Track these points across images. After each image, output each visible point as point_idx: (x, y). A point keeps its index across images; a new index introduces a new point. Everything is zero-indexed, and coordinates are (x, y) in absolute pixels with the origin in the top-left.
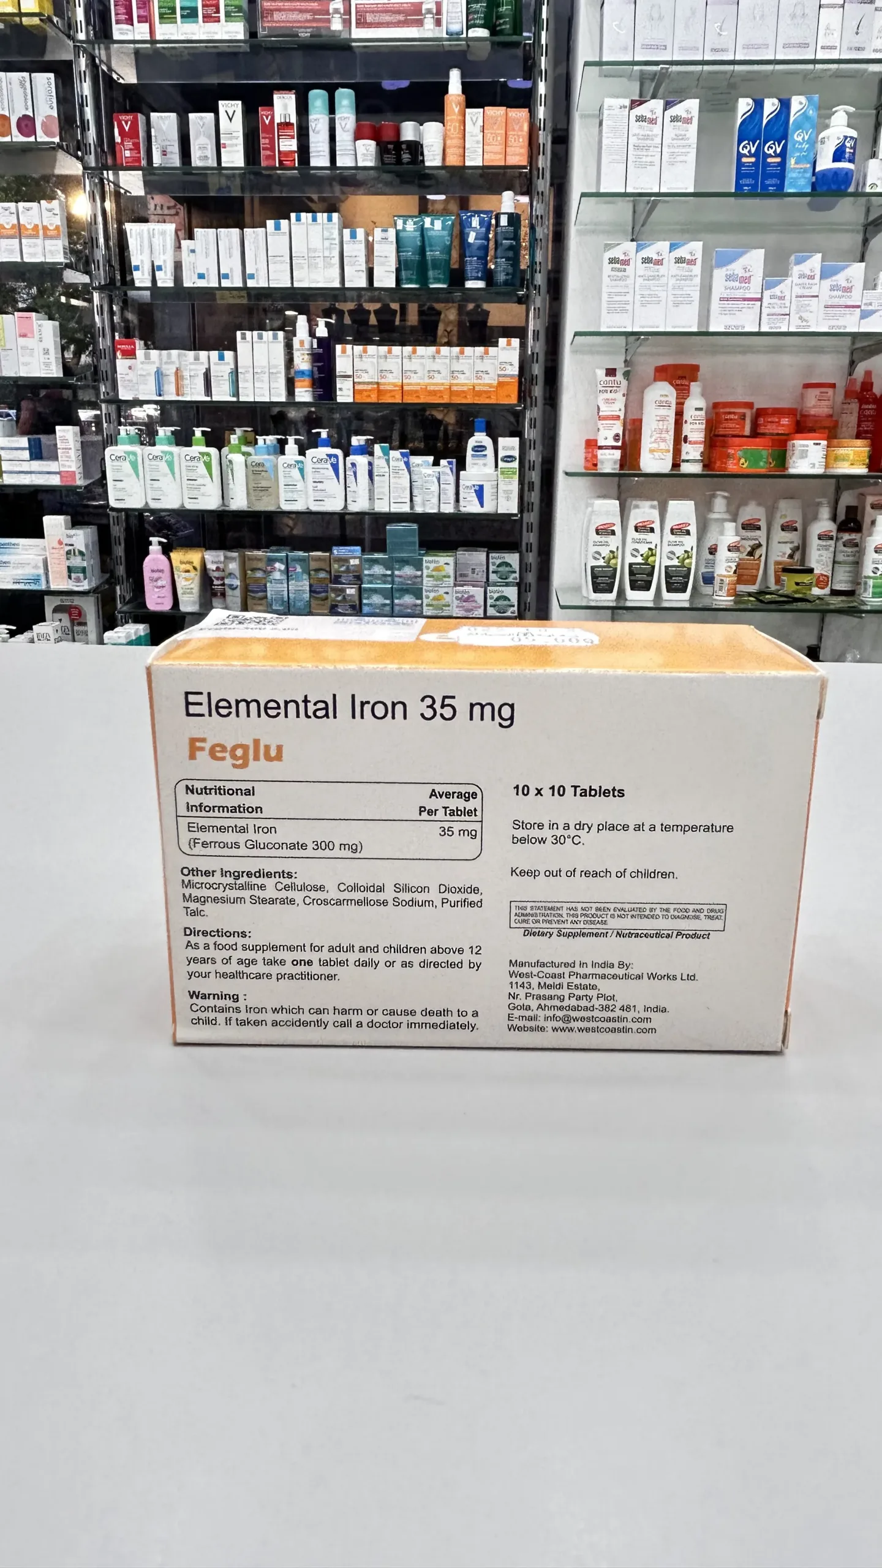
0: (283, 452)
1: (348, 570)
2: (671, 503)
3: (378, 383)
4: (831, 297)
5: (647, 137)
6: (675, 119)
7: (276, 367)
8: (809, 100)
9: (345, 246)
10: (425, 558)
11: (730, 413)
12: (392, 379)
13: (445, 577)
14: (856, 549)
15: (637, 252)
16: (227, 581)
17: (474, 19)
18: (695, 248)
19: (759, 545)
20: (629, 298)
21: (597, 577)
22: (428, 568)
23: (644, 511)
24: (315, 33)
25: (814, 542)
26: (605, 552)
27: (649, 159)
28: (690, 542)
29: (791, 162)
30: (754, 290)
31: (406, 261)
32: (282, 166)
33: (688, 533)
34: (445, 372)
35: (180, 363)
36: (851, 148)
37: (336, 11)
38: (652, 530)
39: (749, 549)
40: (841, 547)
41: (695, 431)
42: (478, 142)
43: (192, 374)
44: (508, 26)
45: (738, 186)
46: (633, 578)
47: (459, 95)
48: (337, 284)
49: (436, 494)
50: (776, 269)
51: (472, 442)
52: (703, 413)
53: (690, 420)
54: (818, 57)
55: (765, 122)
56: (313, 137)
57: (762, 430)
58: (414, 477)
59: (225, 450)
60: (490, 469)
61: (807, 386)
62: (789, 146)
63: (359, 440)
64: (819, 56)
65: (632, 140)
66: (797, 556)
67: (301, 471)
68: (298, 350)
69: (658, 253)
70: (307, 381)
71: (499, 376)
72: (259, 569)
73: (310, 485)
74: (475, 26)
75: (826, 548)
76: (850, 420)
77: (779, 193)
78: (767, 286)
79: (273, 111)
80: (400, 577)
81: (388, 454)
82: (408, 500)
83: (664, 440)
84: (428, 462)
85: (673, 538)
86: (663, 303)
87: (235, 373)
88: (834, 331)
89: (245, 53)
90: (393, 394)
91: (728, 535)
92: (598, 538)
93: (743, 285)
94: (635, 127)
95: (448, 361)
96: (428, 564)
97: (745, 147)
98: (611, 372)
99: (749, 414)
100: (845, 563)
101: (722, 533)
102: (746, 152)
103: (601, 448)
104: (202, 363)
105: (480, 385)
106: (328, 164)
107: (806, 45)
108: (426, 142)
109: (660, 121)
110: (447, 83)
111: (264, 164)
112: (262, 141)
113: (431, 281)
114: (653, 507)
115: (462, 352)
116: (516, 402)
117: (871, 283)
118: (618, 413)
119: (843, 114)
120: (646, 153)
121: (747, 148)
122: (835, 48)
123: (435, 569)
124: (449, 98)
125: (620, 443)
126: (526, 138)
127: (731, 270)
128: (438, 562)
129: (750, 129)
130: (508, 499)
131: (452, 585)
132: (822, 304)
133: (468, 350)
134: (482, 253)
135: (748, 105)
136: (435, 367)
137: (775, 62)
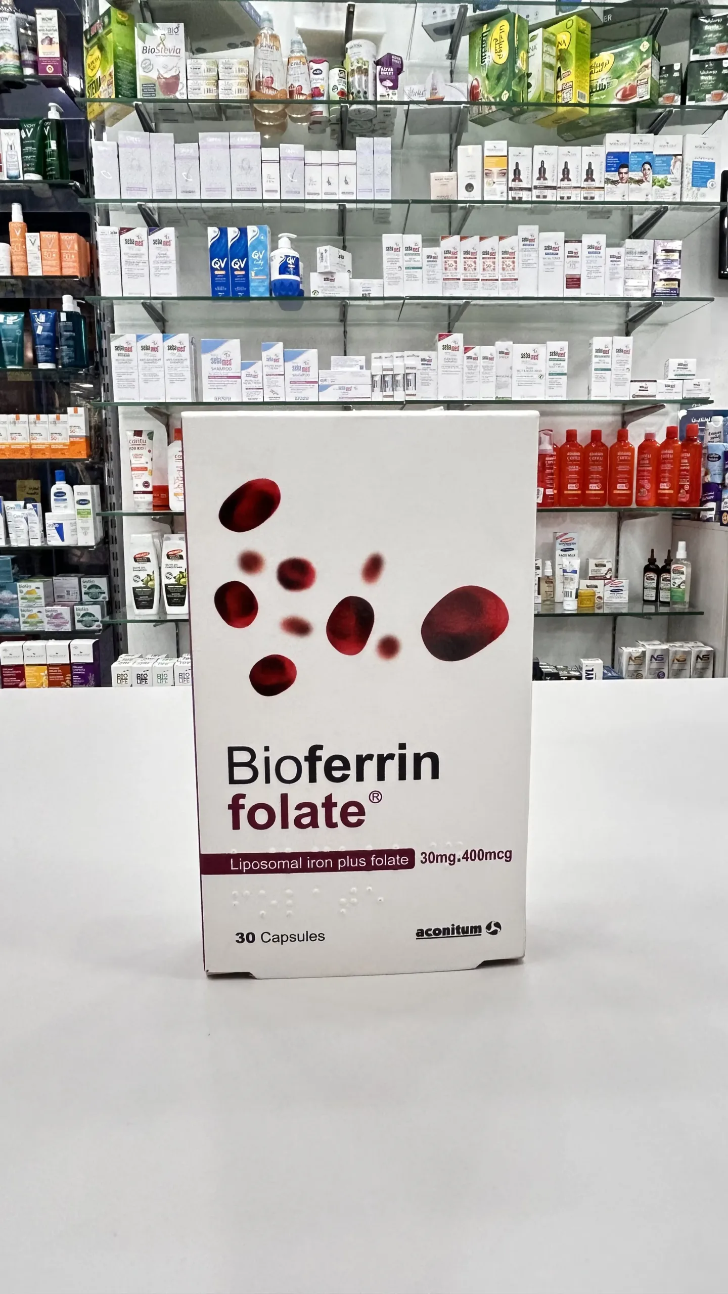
4: (294, 375)
5: (136, 255)
6: (157, 242)
8: (260, 229)
10: (18, 584)
13: (36, 598)
15: (137, 341)
17: (26, 167)
18: (182, 338)
20: (134, 376)
21: (139, 596)
22: (21, 592)
23: (173, 542)
26: (143, 575)
27: (141, 272)
29: (252, 274)
30: (235, 369)
34: (25, 435)
36: (293, 264)
38: (180, 557)
42: (37, 258)
44: (56, 173)
45: (214, 292)
46: (169, 596)
47: (21, 223)
49: (25, 531)
50: (250, 353)
51: (54, 489)
54: (264, 198)
55: (230, 245)
58: (9, 519)
60: (69, 511)
62: (250, 262)
64: (266, 197)
65: (124, 258)
69: (153, 342)
71: (70, 437)
74: (30, 172)
77: (247, 297)
78: (244, 367)
84: (20, 506)
86: (162, 381)
88: (300, 401)
92: (136, 565)
93: (225, 366)
94: (125, 247)
95: (27, 425)
96: (22, 589)
97: (215, 263)
98: (138, 434)
102: (217, 266)
105: (55, 444)
107: (254, 189)
110: (10, 214)
113: (7, 363)
114: (181, 539)
115: (38, 419)
116: (86, 457)
117: (324, 364)
118: (146, 465)
119: (288, 239)
120: (138, 268)
121: (219, 264)
122: (276, 191)
123: (28, 593)
124: (12, 225)
125: (150, 489)
126: (77, 255)
127: (215, 355)
128: (28, 587)
129: (218, 250)
130: (85, 534)
131: (44, 605)
132: (288, 381)
133: (43, 417)
134: (48, 342)
135: (215, 232)
136: (15, 430)
137: (232, 201)
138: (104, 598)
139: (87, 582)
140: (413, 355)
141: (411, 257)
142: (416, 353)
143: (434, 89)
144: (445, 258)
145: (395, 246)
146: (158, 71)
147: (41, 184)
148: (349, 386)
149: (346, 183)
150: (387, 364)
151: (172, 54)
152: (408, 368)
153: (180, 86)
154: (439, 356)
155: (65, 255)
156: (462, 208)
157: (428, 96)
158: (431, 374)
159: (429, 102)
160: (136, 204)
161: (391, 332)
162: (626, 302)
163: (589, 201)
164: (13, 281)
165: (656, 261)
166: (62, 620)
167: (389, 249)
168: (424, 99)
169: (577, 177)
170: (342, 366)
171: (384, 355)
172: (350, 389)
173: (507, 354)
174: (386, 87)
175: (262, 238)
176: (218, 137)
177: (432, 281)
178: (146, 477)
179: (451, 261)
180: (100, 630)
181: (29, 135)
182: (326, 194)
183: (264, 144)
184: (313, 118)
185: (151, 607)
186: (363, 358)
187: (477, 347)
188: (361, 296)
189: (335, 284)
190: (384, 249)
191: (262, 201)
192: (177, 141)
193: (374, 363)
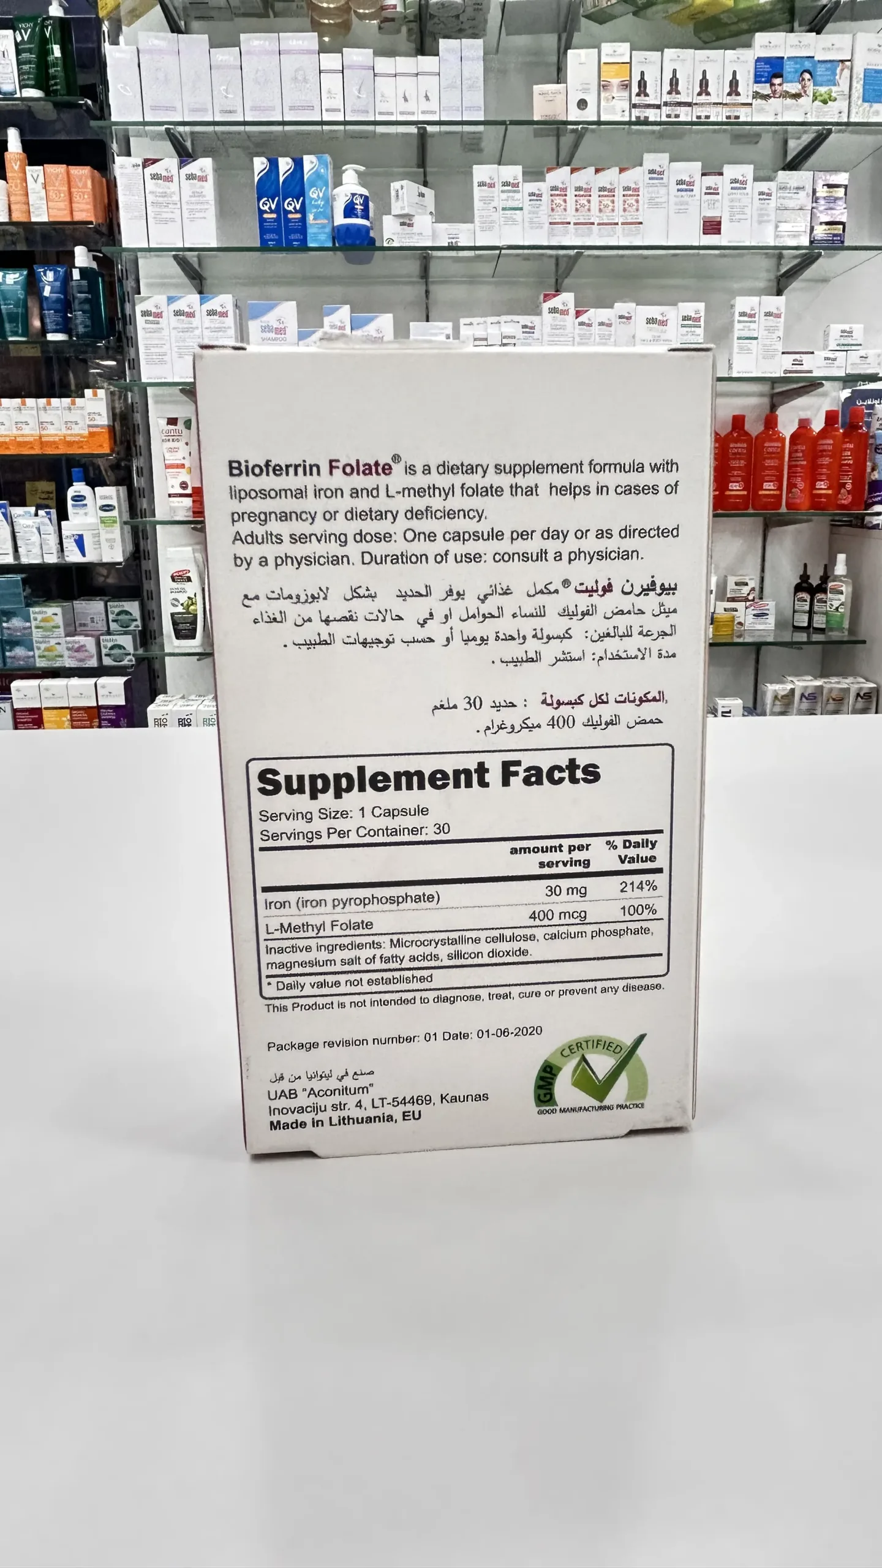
5: (164, 195)
6: (191, 177)
8: (317, 157)
10: (31, 609)
13: (54, 627)
15: (168, 304)
17: (24, 80)
18: (224, 301)
20: (166, 349)
21: (178, 624)
22: (35, 619)
26: (183, 598)
27: (170, 215)
29: (310, 217)
30: (291, 339)
34: (33, 423)
36: (361, 205)
42: (41, 199)
44: (59, 87)
45: (263, 241)
47: (20, 154)
49: (38, 544)
50: (310, 320)
51: (71, 493)
54: (324, 119)
55: (281, 179)
58: (17, 529)
60: (90, 519)
62: (307, 202)
64: (326, 118)
65: (150, 198)
69: (189, 306)
71: (89, 426)
74: (28, 86)
77: (304, 247)
78: (301, 338)
80: (8, 628)
82: (12, 551)
84: (29, 512)
92: (174, 585)
93: (279, 336)
94: (150, 184)
95: (34, 412)
96: (36, 615)
98: (172, 422)
102: (266, 208)
105: (71, 435)
110: (6, 142)
113: (9, 334)
115: (49, 403)
116: (107, 451)
117: (401, 331)
118: (183, 462)
119: (354, 173)
120: (166, 210)
121: (267, 205)
122: (339, 110)
123: (43, 620)
124: (8, 156)
125: (189, 491)
126: (91, 193)
127: (265, 322)
128: (46, 612)
129: (267, 187)
130: (112, 547)
131: (63, 635)
133: (55, 401)
134: (59, 306)
135: (263, 163)
136: (22, 418)
137: (283, 123)
138: (137, 626)
139: (115, 607)
140: (512, 321)
141: (508, 194)
142: (515, 318)
144: (551, 195)
145: (489, 181)
147: (42, 102)
149: (427, 98)
150: (479, 333)
152: (505, 337)
154: (545, 321)
155: (76, 198)
156: (573, 131)
158: (535, 344)
160: (163, 128)
161: (484, 292)
162: (777, 253)
163: (733, 122)
164: (12, 229)
165: (815, 199)
166: (86, 654)
167: (482, 184)
169: (718, 90)
170: (423, 335)
171: (475, 320)
173: (629, 318)
175: (322, 171)
176: (265, 40)
177: (535, 225)
178: (184, 476)
179: (559, 200)
180: (133, 665)
181: (26, 38)
182: (402, 113)
183: (323, 49)
184: (386, 14)
185: (192, 636)
186: (450, 325)
187: (592, 310)
188: (447, 245)
189: (415, 229)
190: (475, 184)
191: (322, 123)
192: (213, 45)
193: (464, 331)
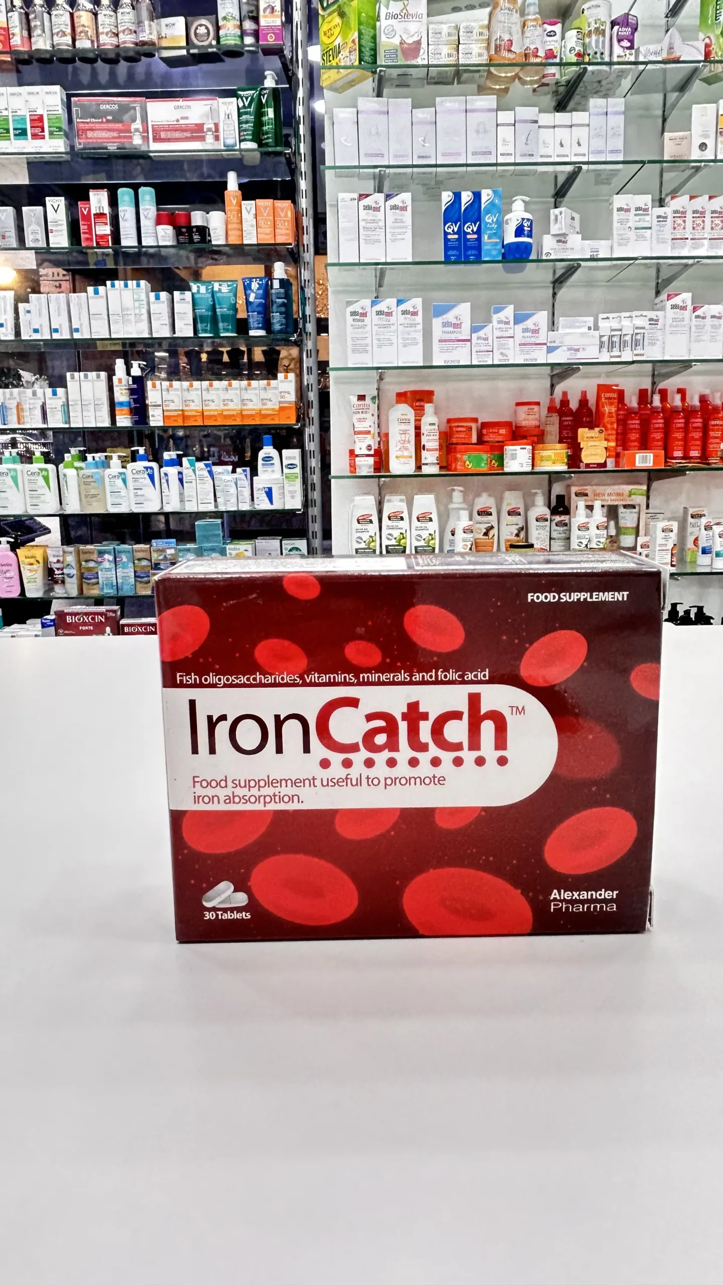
0: (109, 467)
1: (165, 558)
2: (416, 497)
3: (183, 410)
4: (524, 337)
5: (374, 221)
6: (394, 207)
7: (100, 399)
8: (495, 192)
9: (151, 306)
10: (228, 547)
11: (458, 427)
12: (195, 406)
14: (565, 528)
15: (373, 306)
16: (65, 571)
17: (244, 135)
18: (417, 303)
19: (492, 527)
20: (368, 341)
22: (231, 554)
23: (393, 504)
24: (121, 146)
25: (533, 524)
26: (365, 537)
27: (376, 237)
28: (433, 527)
29: (485, 238)
30: (465, 333)
31: (201, 317)
32: (99, 246)
33: (431, 520)
34: (237, 400)
35: (20, 399)
36: (528, 227)
37: (137, 130)
38: (402, 519)
39: (485, 530)
40: (554, 527)
41: (431, 441)
42: (252, 226)
43: (31, 407)
44: (270, 140)
45: (446, 256)
47: (237, 191)
48: (147, 335)
49: (235, 495)
50: (480, 317)
51: (261, 454)
52: (436, 427)
53: (426, 433)
54: (499, 161)
55: (463, 209)
56: (122, 224)
57: (486, 438)
58: (217, 483)
59: (61, 466)
60: (277, 475)
61: (518, 404)
62: (483, 226)
63: (170, 455)
65: (362, 224)
66: (522, 534)
67: (124, 481)
68: (117, 386)
69: (388, 307)
70: (126, 409)
71: (280, 402)
72: (92, 560)
73: (132, 492)
74: (245, 140)
75: (544, 527)
76: (553, 429)
78: (474, 330)
79: (90, 204)
81: (195, 466)
82: (213, 501)
83: (407, 449)
84: (227, 470)
85: (419, 524)
86: (395, 345)
87: (67, 405)
88: (528, 362)
89: (67, 162)
90: (195, 419)
91: (462, 521)
92: (359, 526)
93: (456, 330)
94: (363, 213)
95: (238, 392)
96: (231, 551)
98: (362, 398)
99: (474, 426)
100: (559, 539)
101: (459, 519)
102: (450, 231)
103: (357, 456)
104: (39, 398)
105: (265, 409)
106: (136, 244)
108: (211, 226)
109: (382, 209)
111: (84, 244)
112: (82, 227)
113: (222, 331)
114: (401, 501)
115: (250, 385)
116: (293, 423)
117: (553, 325)
118: (369, 429)
119: (521, 202)
120: (373, 233)
121: (452, 228)
122: (511, 154)
123: (238, 555)
124: (228, 193)
125: (372, 452)
126: (290, 222)
127: (446, 319)
128: (239, 549)
129: (452, 214)
130: (293, 497)
132: (518, 342)
133: (254, 383)
134: (260, 309)
135: (449, 196)
136: (227, 397)
137: (467, 165)
139: (289, 544)
140: (641, 315)
141: (640, 217)
142: (644, 313)
143: (671, 48)
144: (674, 217)
145: (625, 207)
146: (401, 36)
147: (256, 152)
148: (578, 347)
149: (579, 144)
150: (615, 325)
151: (414, 19)
152: (637, 328)
153: (422, 51)
154: (667, 315)
155: (280, 225)
156: (693, 167)
157: (664, 56)
158: (659, 334)
159: (664, 62)
160: (375, 170)
161: (598, 294)
164: (227, 249)
167: (620, 209)
168: (660, 59)
170: (570, 327)
171: (611, 315)
172: (578, 350)
174: (622, 47)
175: (497, 201)
176: (455, 101)
177: (660, 240)
178: (369, 440)
179: (679, 221)
181: (246, 104)
182: (558, 156)
183: (499, 108)
184: (545, 80)
186: (592, 319)
187: (706, 306)
188: (589, 257)
189: (569, 245)
190: (615, 210)
191: (496, 165)
192: (414, 106)
193: (601, 324)
